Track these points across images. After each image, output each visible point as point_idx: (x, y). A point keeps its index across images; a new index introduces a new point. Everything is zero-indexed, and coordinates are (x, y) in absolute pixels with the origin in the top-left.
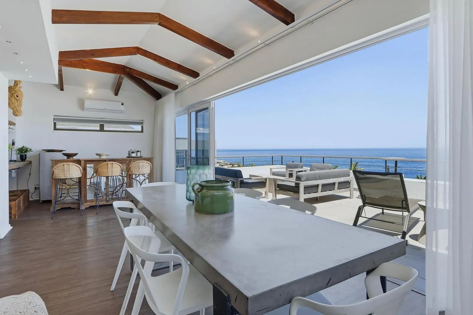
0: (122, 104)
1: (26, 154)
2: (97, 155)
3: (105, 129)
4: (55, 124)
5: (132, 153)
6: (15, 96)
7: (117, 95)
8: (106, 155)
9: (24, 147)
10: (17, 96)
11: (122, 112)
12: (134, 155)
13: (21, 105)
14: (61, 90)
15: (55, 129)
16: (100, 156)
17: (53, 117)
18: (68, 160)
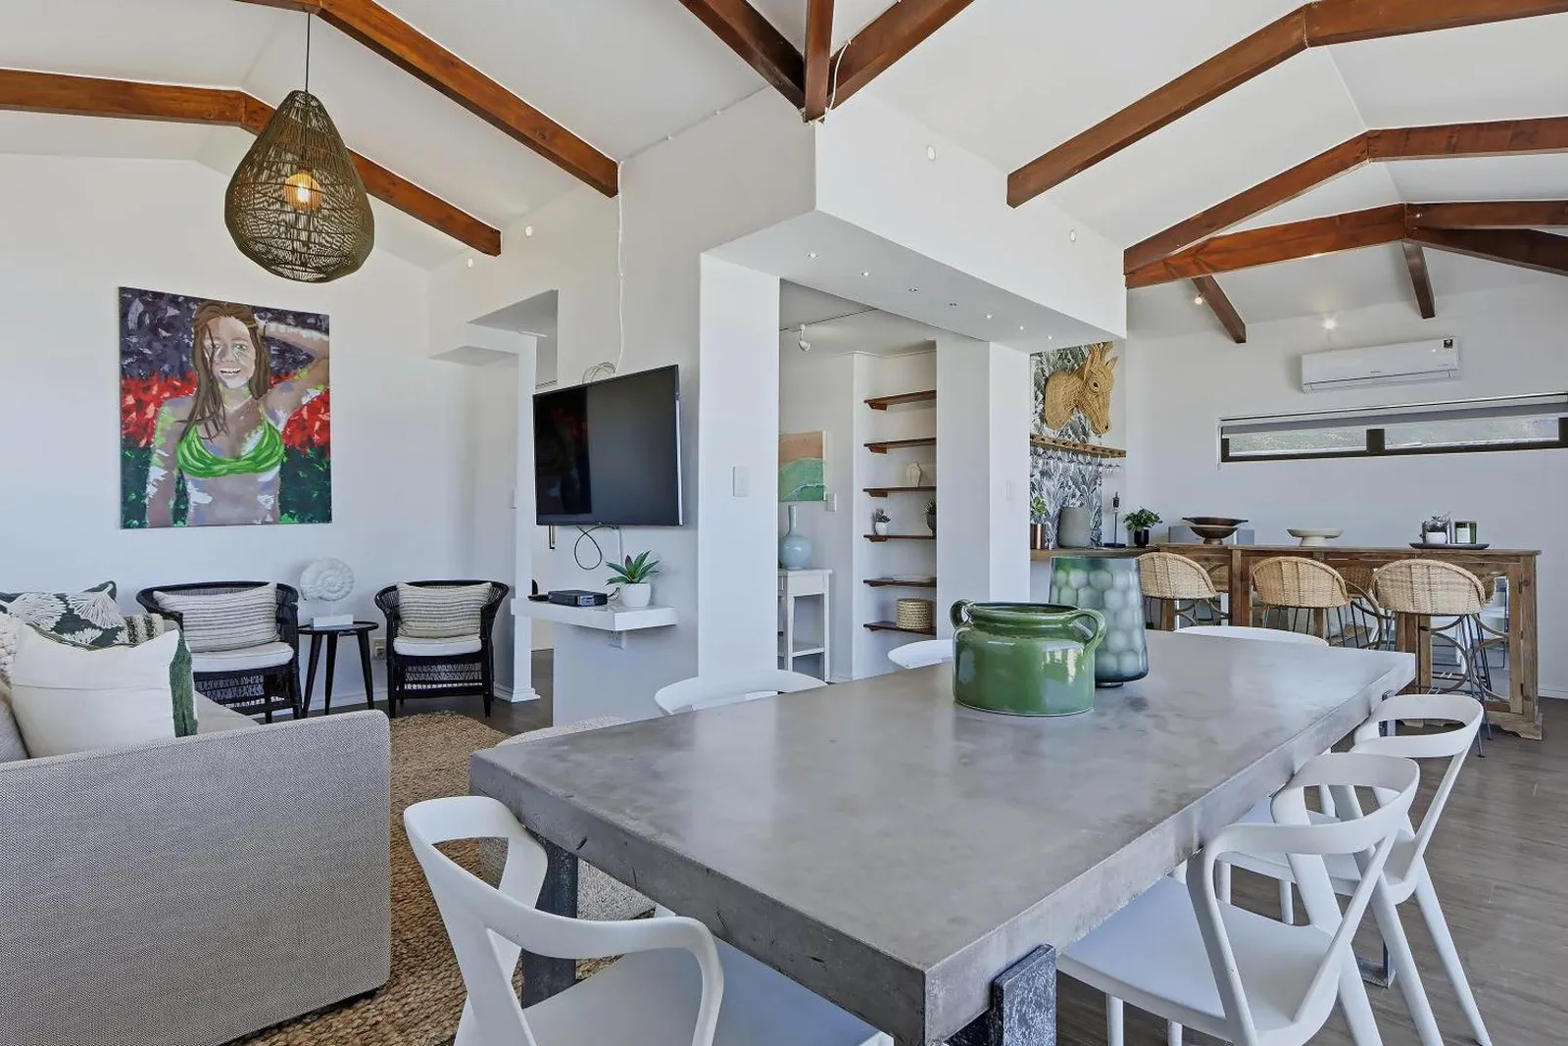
0: (1448, 345)
1: (1145, 528)
2: (1293, 533)
3: (1386, 447)
4: (1225, 444)
5: (1434, 529)
6: (1091, 384)
7: (1432, 315)
8: (1327, 537)
9: (1143, 511)
10: (1096, 385)
11: (1449, 374)
12: (1436, 538)
13: (1106, 405)
14: (1238, 342)
15: (1226, 457)
16: (1303, 537)
17: (1218, 424)
18: (1206, 547)
